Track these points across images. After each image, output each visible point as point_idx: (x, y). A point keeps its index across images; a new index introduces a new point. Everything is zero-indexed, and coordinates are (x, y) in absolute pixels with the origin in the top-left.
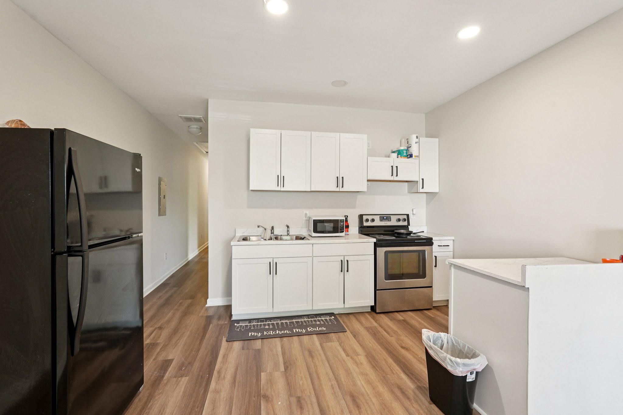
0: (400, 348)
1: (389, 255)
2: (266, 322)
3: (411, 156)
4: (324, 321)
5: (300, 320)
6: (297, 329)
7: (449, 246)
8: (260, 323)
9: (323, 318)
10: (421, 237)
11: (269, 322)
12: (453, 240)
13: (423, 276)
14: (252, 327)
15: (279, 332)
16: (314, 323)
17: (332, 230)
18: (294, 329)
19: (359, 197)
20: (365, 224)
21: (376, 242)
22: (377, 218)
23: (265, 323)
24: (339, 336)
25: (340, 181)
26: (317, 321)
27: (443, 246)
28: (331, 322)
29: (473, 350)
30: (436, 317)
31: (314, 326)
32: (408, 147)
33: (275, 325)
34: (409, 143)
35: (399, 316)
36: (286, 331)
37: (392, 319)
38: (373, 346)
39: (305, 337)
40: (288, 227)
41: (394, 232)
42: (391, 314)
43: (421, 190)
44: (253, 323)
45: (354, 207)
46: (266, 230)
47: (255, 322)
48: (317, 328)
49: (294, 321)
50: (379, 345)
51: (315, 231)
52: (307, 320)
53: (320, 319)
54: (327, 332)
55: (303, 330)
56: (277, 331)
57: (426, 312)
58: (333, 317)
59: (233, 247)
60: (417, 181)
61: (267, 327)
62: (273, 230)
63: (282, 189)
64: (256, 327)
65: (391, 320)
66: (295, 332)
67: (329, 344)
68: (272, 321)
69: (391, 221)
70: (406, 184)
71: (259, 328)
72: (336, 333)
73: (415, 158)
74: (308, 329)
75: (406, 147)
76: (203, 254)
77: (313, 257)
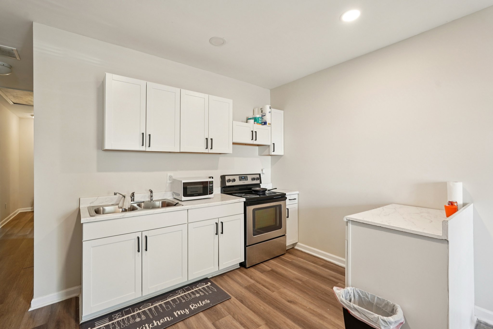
0: (289, 304)
1: (256, 212)
2: (134, 312)
3: (265, 123)
4: (203, 290)
5: (175, 297)
6: (178, 311)
7: (296, 199)
8: (126, 317)
9: (200, 288)
10: (277, 193)
11: (139, 311)
12: (298, 194)
13: (280, 227)
14: (117, 326)
15: (157, 323)
16: (193, 296)
17: (201, 192)
18: (174, 313)
19: (221, 158)
20: (228, 184)
21: (245, 201)
22: (237, 178)
23: (132, 314)
24: (227, 307)
25: (209, 142)
26: (195, 292)
27: (293, 199)
28: (211, 291)
29: (384, 300)
30: (293, 261)
31: (196, 301)
32: (263, 116)
33: (148, 312)
34: (263, 112)
35: (264, 266)
36: (165, 318)
37: (263, 271)
38: (264, 309)
39: (191, 319)
40: (151, 192)
41: (252, 190)
42: (258, 266)
43: (273, 153)
44: (115, 319)
45: (216, 168)
46: (126, 198)
47: (119, 317)
48: (200, 302)
49: (169, 300)
50: (269, 305)
51: (185, 195)
52: (183, 294)
53: (197, 289)
54: (213, 304)
55: (186, 310)
56: (154, 321)
57: (282, 257)
58: (209, 284)
59: (84, 225)
60: (269, 146)
61: (138, 320)
62: (134, 196)
63: (148, 149)
64: (122, 324)
65: (262, 273)
66: (177, 316)
67: (222, 320)
68: (141, 308)
69: (247, 180)
70: (257, 147)
71: (127, 324)
72: (222, 304)
73: (268, 125)
74: (190, 306)
75: (261, 116)
76: (8, 229)
77: (188, 223)
